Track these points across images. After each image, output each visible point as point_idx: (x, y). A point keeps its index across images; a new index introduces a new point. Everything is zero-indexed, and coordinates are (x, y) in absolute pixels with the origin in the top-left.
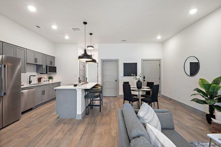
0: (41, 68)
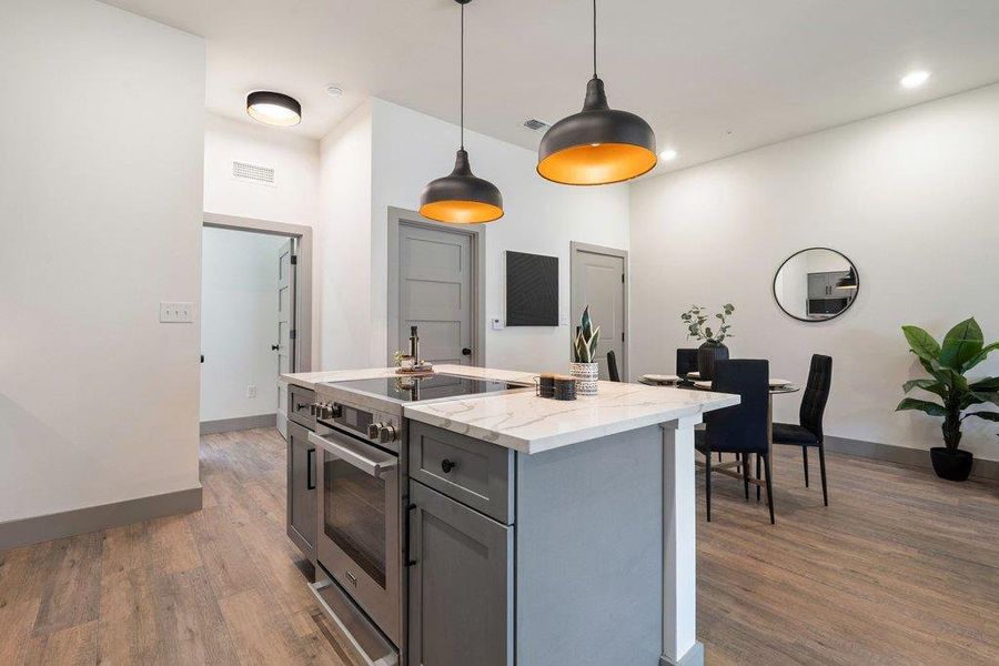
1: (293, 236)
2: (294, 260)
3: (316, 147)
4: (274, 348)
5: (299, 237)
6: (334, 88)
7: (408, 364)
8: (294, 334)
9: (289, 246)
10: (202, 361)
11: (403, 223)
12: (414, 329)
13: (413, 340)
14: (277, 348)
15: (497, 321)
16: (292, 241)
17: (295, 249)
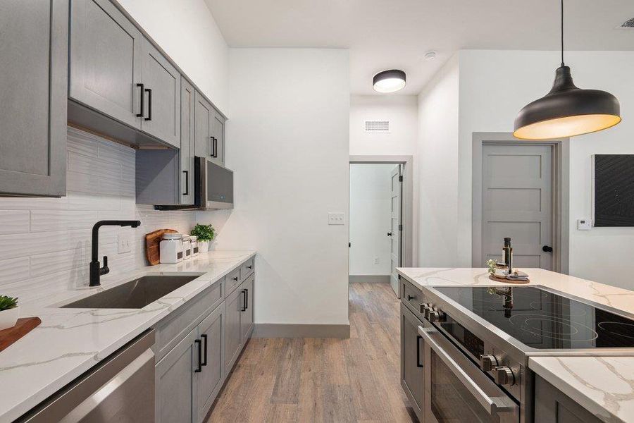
0: (170, 165)
1: (400, 163)
2: (401, 179)
3: (414, 100)
4: (389, 234)
5: (404, 163)
6: (430, 53)
7: (501, 272)
8: (401, 228)
9: (398, 170)
10: (350, 246)
11: (485, 143)
12: (507, 241)
13: (506, 250)
14: (391, 234)
15: (583, 222)
16: (400, 166)
17: (401, 171)
